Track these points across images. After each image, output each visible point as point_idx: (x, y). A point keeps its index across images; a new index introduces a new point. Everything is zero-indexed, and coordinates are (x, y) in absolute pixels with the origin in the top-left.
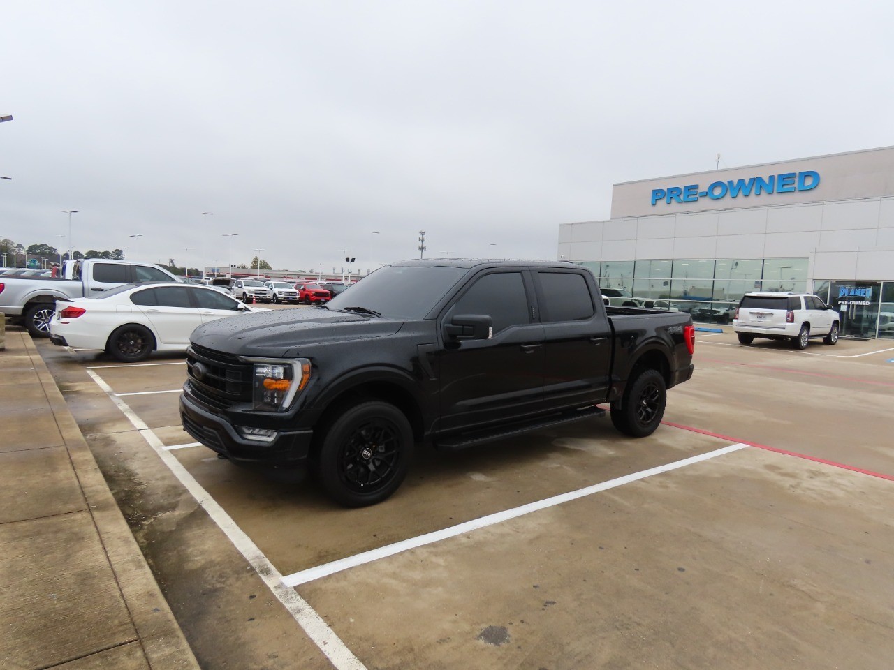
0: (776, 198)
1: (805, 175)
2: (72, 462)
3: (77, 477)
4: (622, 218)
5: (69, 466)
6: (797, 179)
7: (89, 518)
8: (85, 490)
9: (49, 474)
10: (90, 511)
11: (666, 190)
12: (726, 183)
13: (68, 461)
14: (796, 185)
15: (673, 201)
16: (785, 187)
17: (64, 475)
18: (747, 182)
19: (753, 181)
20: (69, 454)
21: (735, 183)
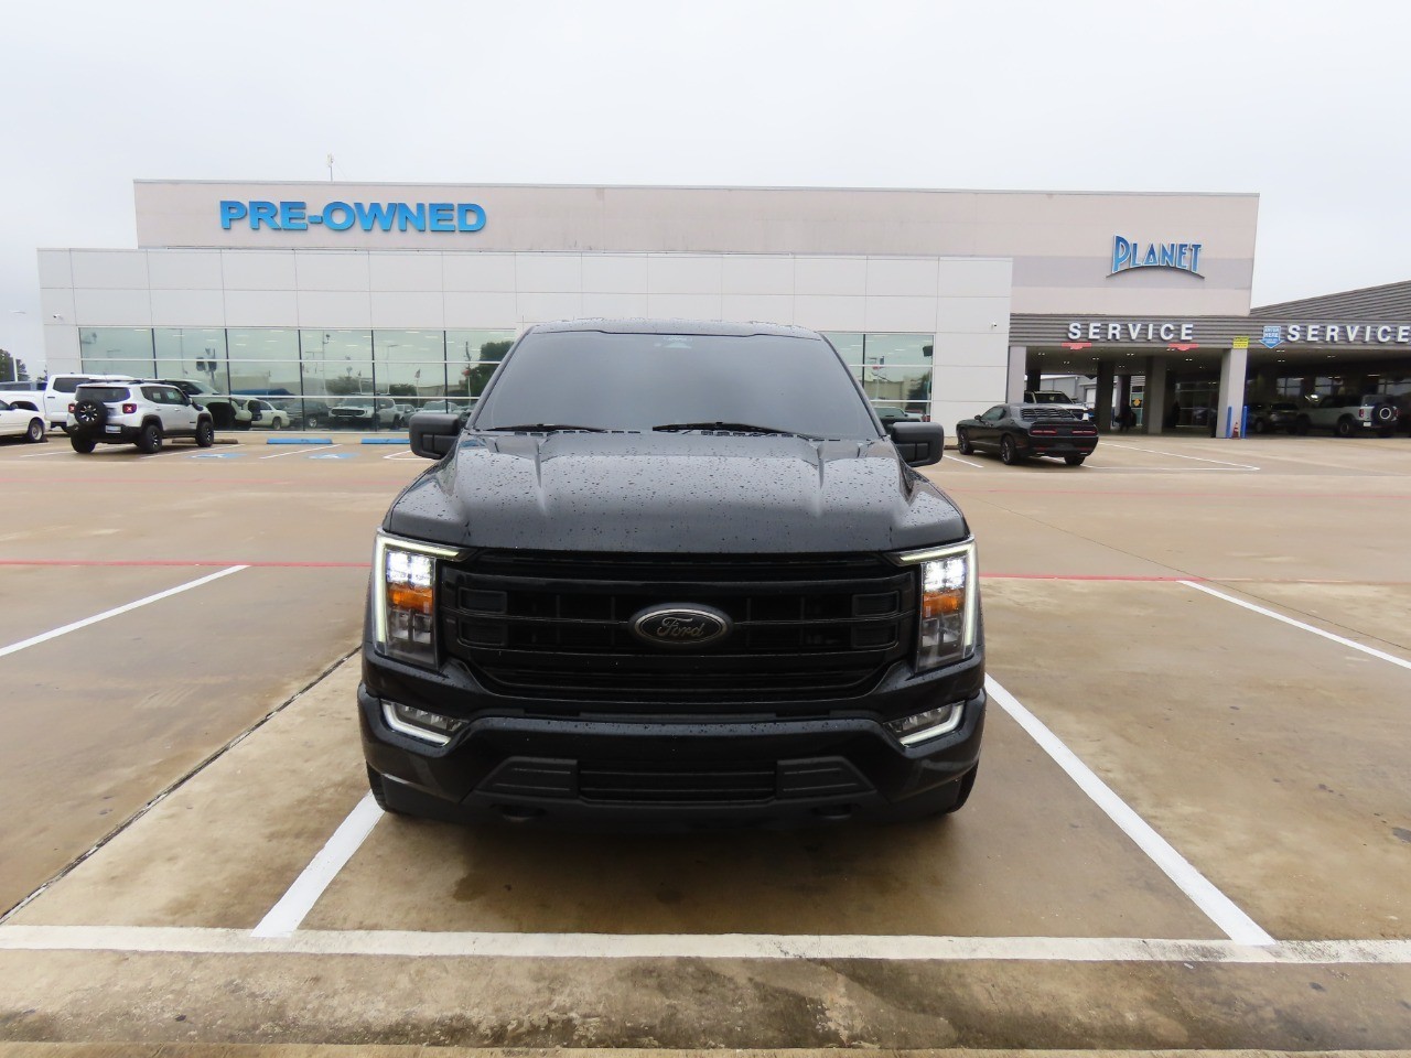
0: (430, 239)
1: (468, 209)
4: (164, 247)
6: (455, 214)
11: (247, 205)
12: (352, 206)
14: (455, 222)
15: (263, 226)
16: (441, 223)
18: (384, 208)
19: (393, 207)
21: (367, 208)
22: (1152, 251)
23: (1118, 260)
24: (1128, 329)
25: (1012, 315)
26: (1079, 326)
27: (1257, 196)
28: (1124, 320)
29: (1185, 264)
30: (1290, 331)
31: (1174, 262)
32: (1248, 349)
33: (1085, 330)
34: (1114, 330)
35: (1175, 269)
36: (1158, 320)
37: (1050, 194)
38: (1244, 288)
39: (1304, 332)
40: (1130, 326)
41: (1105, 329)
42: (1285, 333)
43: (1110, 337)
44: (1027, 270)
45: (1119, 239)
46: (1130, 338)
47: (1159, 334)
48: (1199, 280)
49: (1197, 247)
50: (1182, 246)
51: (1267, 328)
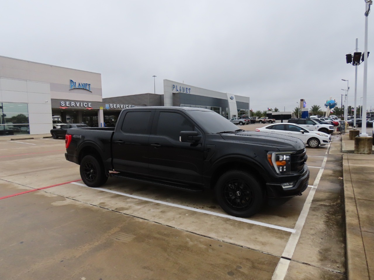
2: (359, 218)
3: (357, 210)
5: (360, 216)
7: (355, 196)
8: (355, 204)
9: (370, 215)
10: (355, 198)
13: (360, 219)
17: (363, 213)
20: (360, 224)
22: (79, 84)
23: (72, 86)
24: (76, 104)
25: (51, 99)
26: (64, 103)
27: (101, 74)
28: (75, 102)
29: (87, 88)
30: (111, 105)
31: (85, 88)
32: (103, 109)
33: (66, 104)
34: (73, 104)
35: (85, 89)
36: (83, 102)
37: (51, 66)
38: (100, 95)
39: (113, 106)
40: (77, 103)
41: (70, 104)
42: (110, 106)
43: (72, 106)
44: (54, 87)
45: (71, 81)
46: (77, 106)
47: (84, 105)
48: (91, 93)
49: (90, 84)
50: (86, 84)
51: (106, 105)
